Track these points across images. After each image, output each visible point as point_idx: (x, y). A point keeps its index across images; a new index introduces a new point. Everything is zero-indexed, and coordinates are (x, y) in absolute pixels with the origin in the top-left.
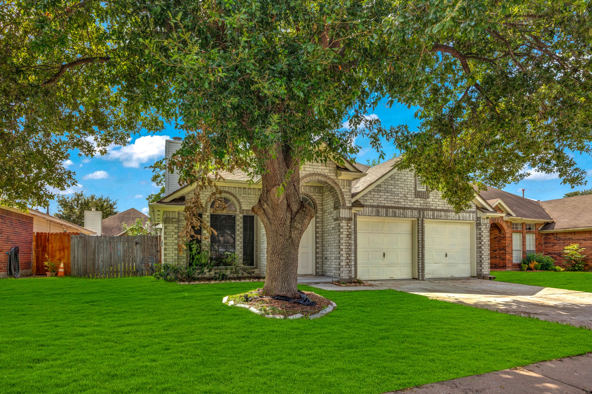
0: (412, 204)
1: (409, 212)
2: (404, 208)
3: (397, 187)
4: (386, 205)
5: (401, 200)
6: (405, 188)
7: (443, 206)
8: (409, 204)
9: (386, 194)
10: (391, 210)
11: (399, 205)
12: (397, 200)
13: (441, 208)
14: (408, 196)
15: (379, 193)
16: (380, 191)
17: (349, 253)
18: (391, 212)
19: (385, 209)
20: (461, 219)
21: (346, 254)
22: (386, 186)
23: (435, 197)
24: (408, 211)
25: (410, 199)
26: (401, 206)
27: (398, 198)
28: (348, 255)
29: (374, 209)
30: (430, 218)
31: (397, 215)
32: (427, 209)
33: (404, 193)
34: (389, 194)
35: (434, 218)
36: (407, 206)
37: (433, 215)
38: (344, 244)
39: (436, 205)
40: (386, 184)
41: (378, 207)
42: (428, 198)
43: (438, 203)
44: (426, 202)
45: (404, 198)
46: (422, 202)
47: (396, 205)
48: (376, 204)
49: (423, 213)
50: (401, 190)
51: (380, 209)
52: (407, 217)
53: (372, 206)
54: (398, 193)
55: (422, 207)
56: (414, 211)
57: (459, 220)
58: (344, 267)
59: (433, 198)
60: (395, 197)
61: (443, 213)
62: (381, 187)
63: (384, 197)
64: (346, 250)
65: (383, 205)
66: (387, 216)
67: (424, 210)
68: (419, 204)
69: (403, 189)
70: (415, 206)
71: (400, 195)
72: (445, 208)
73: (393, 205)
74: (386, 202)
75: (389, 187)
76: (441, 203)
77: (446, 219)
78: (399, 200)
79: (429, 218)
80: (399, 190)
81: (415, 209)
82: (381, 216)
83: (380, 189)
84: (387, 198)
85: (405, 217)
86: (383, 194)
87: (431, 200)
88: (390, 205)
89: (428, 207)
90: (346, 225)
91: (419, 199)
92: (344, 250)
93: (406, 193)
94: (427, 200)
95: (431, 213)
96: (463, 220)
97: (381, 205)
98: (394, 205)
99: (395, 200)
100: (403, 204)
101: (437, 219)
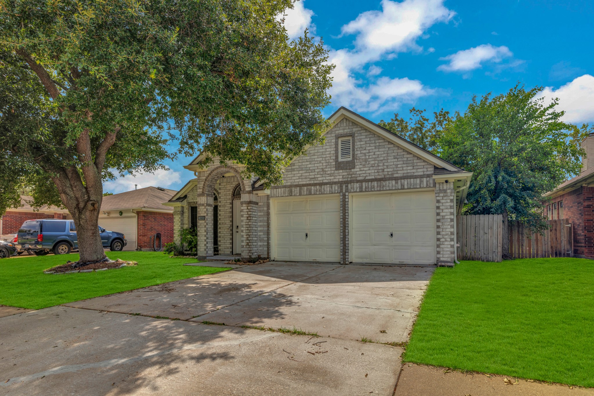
0: (333, 178)
1: (327, 188)
2: (321, 184)
3: (313, 162)
4: (300, 183)
5: (318, 176)
6: (323, 162)
7: (377, 174)
8: (327, 179)
9: (301, 172)
10: (305, 188)
11: (315, 182)
12: (313, 177)
13: (373, 177)
14: (327, 170)
15: (293, 173)
16: (293, 170)
17: (249, 234)
18: (305, 190)
19: (298, 188)
20: (406, 187)
21: (247, 235)
22: (300, 164)
23: (364, 165)
24: (326, 186)
25: (329, 172)
26: (317, 182)
27: (314, 174)
28: (248, 236)
29: (287, 189)
30: (356, 192)
31: (313, 193)
32: (351, 182)
33: (321, 167)
34: (304, 172)
35: (361, 191)
36: (325, 181)
37: (361, 187)
38: (244, 226)
39: (365, 175)
40: (300, 161)
41: (290, 186)
42: (354, 168)
43: (368, 172)
44: (351, 173)
45: (322, 173)
46: (346, 174)
47: (312, 182)
48: (289, 184)
49: (347, 186)
50: (318, 165)
51: (293, 188)
52: (324, 194)
53: (285, 187)
54: (314, 168)
55: (345, 180)
56: (334, 186)
57: (401, 189)
58: (245, 246)
59: (361, 166)
60: (311, 174)
61: (375, 184)
62: (294, 166)
63: (298, 175)
64: (246, 231)
65: (297, 183)
66: (300, 194)
67: (347, 183)
68: (341, 177)
69: (320, 162)
70: (335, 180)
71: (317, 171)
72: (379, 177)
73: (308, 182)
74: (301, 180)
75: (303, 164)
76: (373, 171)
77: (380, 190)
78: (316, 176)
79: (354, 192)
80: (316, 165)
81: (335, 183)
82: (295, 195)
83: (293, 167)
84: (301, 176)
85: (322, 194)
86: (297, 172)
87: (358, 170)
88: (305, 183)
89: (354, 179)
90: (246, 208)
91: (341, 171)
92: (244, 231)
93: (324, 167)
94: (353, 170)
95: (356, 185)
96: (408, 189)
97: (295, 184)
98: (310, 182)
99: (311, 177)
100: (320, 179)
101: (366, 191)
